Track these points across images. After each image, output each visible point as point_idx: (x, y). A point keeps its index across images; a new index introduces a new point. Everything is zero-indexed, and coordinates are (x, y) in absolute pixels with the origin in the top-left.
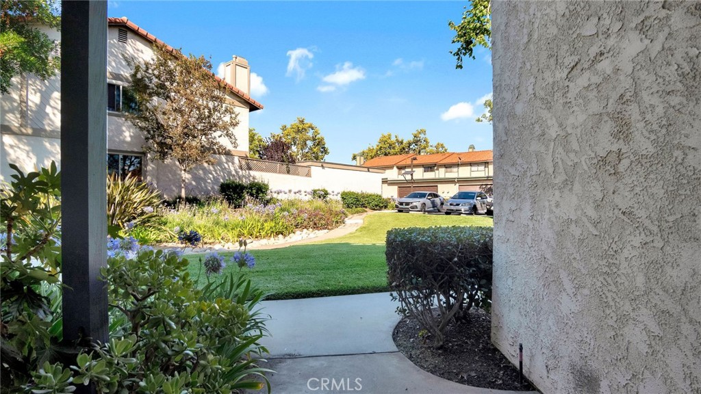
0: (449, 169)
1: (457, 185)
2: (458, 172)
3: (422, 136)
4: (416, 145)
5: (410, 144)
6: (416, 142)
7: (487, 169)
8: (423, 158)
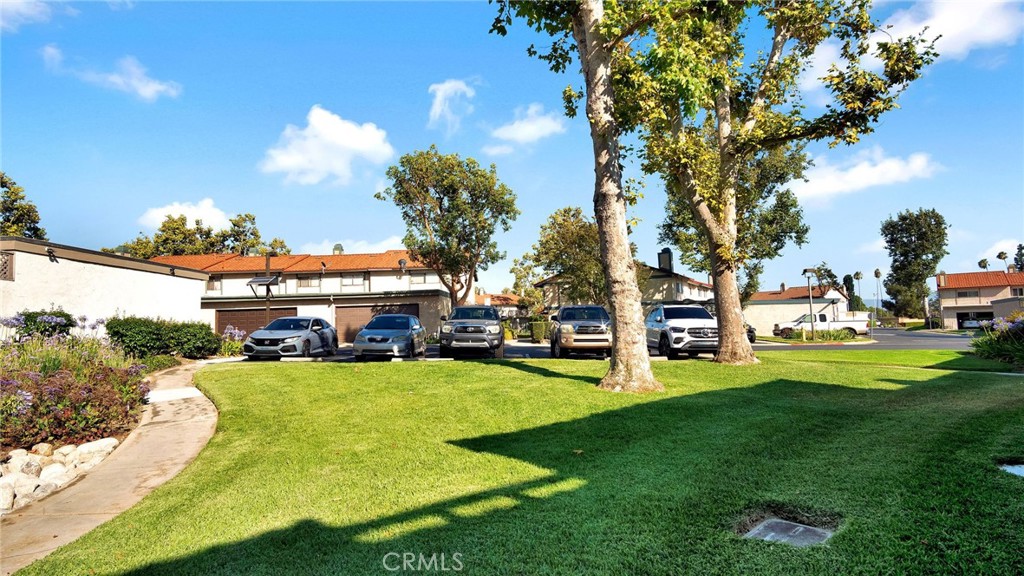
0: (304, 282)
1: (333, 306)
2: (320, 286)
3: (248, 225)
4: (236, 240)
5: (225, 237)
6: (237, 235)
7: (367, 282)
8: (254, 261)
